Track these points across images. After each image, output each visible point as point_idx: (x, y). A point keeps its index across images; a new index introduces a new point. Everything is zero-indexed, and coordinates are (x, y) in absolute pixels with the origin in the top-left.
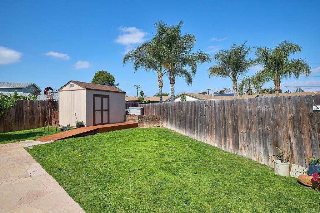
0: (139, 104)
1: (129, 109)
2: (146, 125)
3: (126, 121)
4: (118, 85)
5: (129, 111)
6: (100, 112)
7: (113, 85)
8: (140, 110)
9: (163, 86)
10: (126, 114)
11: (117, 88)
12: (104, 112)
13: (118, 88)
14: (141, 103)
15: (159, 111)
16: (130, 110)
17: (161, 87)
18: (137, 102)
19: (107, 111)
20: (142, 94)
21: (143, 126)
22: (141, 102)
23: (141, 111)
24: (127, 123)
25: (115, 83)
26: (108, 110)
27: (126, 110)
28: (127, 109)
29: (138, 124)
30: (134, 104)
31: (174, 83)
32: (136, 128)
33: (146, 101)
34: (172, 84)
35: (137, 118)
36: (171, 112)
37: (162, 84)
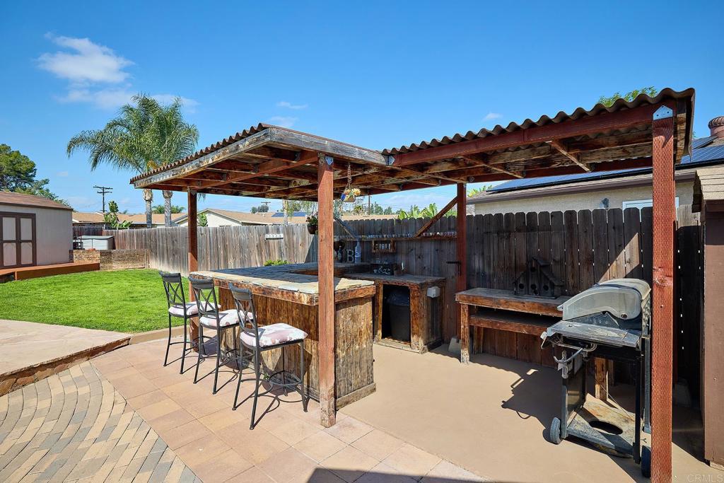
0: (105, 231)
1: (81, 239)
2: (117, 266)
3: (75, 260)
4: (46, 182)
5: (81, 243)
6: (15, 244)
7: (32, 181)
8: (106, 241)
9: (153, 199)
10: (75, 248)
11: (45, 189)
12: (22, 244)
13: (48, 190)
14: (109, 228)
15: (144, 242)
16: (83, 241)
17: (150, 201)
18: (99, 227)
19: (31, 244)
20: (114, 208)
21: (110, 267)
22: (109, 225)
23: (109, 243)
24: (76, 262)
25: (38, 177)
26: (34, 241)
27: (74, 241)
28: (75, 239)
29: (101, 265)
30: (94, 230)
31: (170, 197)
32: (97, 271)
33: (124, 224)
34: (166, 198)
35: (99, 255)
36: (161, 244)
37: (152, 195)
